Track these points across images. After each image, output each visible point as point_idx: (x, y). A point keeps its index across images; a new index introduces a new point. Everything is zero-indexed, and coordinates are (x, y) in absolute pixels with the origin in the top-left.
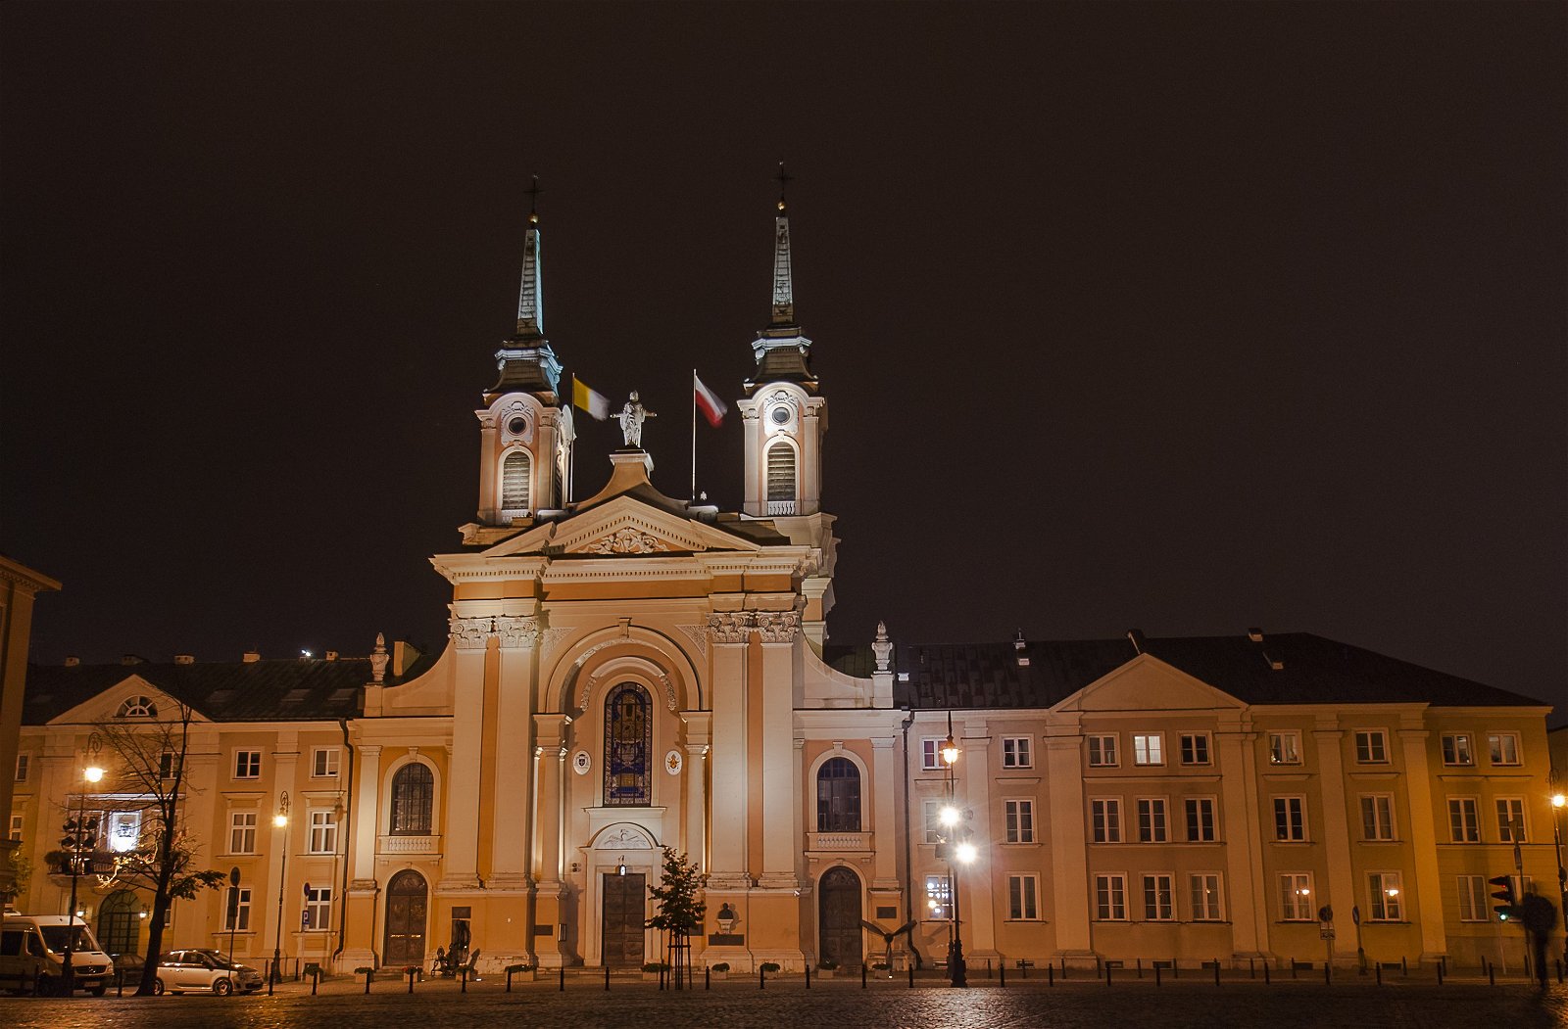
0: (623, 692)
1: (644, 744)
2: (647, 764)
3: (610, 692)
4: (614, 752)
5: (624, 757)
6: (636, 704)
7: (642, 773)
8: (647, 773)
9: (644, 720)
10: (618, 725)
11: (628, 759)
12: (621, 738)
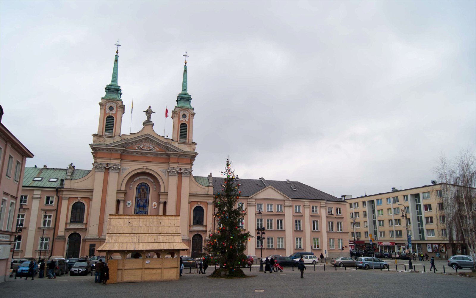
0: (142, 185)
1: (147, 199)
2: (147, 205)
3: (138, 185)
4: (138, 202)
5: (141, 203)
6: (145, 189)
7: (146, 208)
8: (147, 208)
9: (147, 193)
10: (139, 194)
11: (142, 204)
12: (140, 198)
